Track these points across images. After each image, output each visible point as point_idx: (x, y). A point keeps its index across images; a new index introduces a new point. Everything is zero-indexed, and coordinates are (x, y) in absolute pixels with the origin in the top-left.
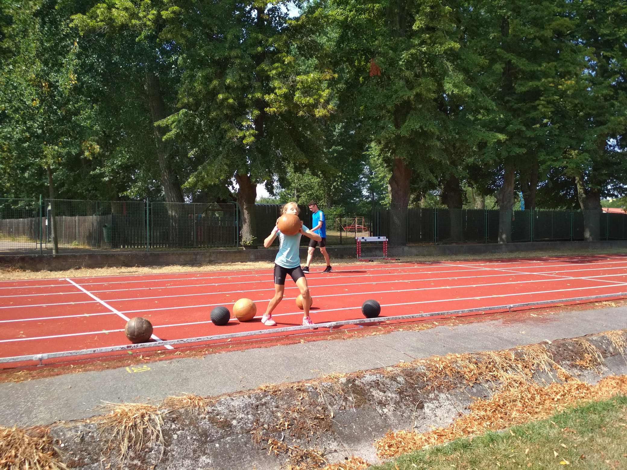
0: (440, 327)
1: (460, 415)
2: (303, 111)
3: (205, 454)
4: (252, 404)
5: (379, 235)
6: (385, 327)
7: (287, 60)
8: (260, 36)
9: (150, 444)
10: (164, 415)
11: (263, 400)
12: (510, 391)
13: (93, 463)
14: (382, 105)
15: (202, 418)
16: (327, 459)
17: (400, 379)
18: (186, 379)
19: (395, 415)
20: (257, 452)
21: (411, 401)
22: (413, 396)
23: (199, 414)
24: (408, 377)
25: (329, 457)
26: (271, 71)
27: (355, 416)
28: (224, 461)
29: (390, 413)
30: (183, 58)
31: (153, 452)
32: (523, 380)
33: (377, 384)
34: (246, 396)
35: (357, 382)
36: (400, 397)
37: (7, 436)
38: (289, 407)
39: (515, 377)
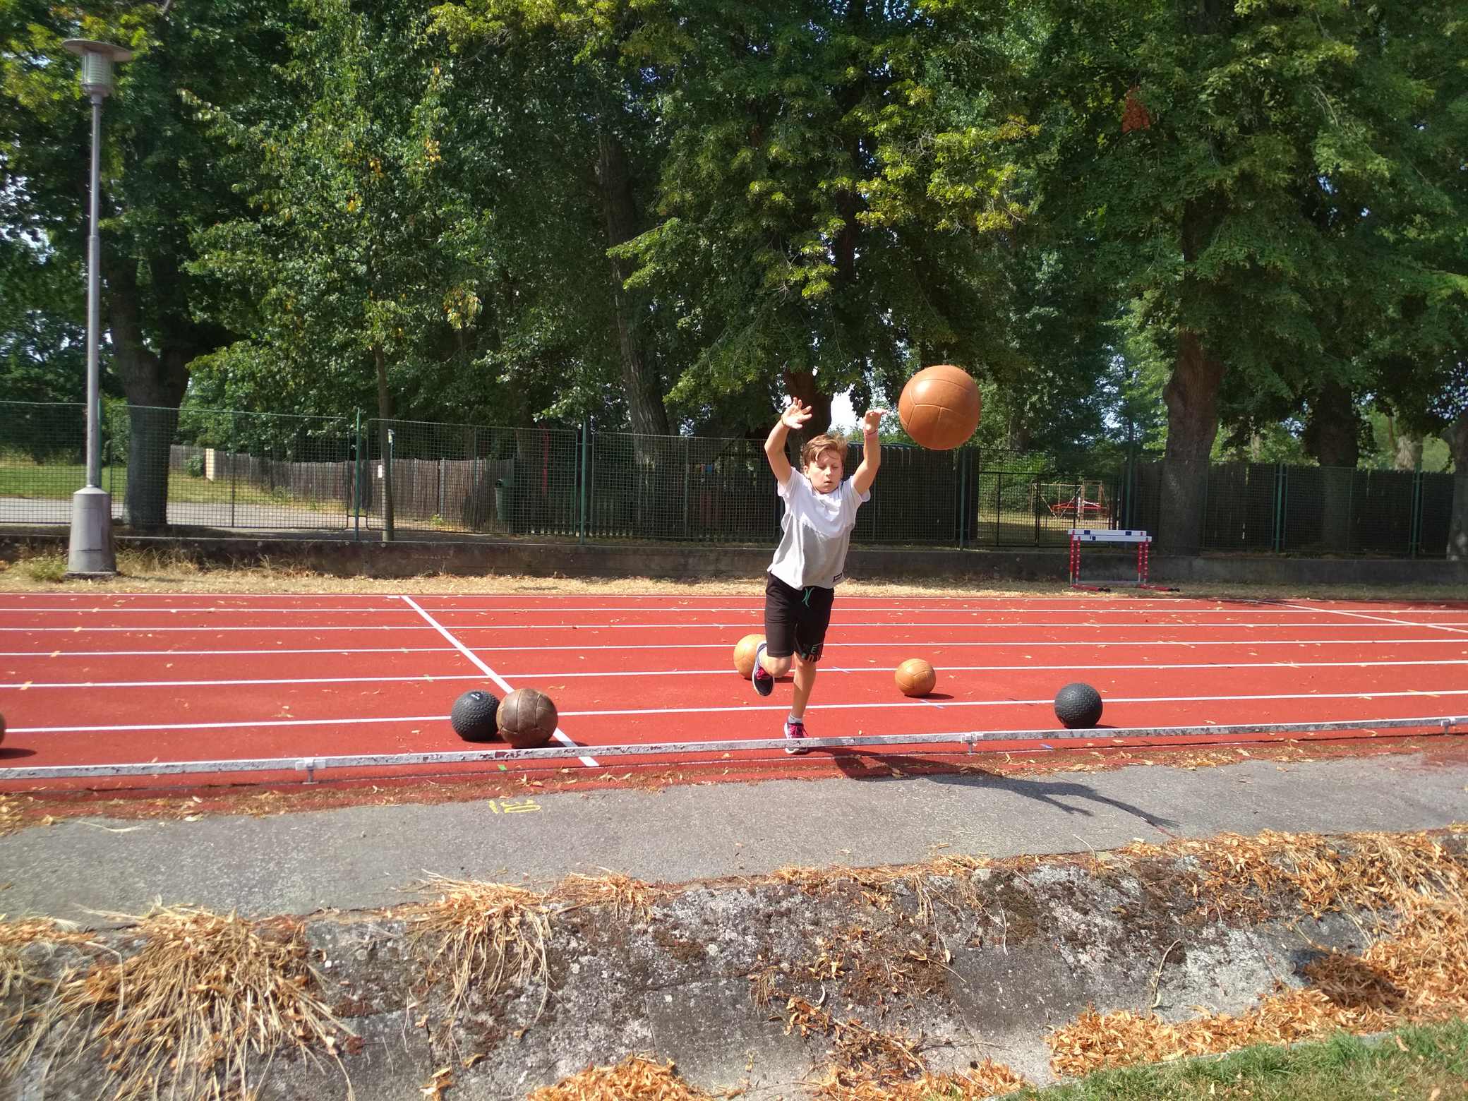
0: (1253, 762)
1: (1280, 988)
2: (951, 219)
3: (638, 1015)
4: (757, 911)
5: (1127, 525)
6: (1110, 753)
7: (915, 95)
8: (854, 41)
9: (517, 980)
10: (554, 917)
11: (785, 904)
12: (1419, 937)
13: (390, 1011)
14: (1151, 203)
15: (638, 932)
16: (926, 1062)
17: (1129, 884)
18: (615, 840)
19: (1107, 973)
20: (760, 1026)
21: (1153, 942)
22: (1159, 928)
23: (632, 922)
24: (1151, 880)
25: (933, 1056)
26: (876, 124)
27: (1006, 964)
28: (680, 1037)
29: (1096, 965)
30: (675, 99)
31: (523, 999)
32: (1459, 913)
33: (1067, 892)
34: (744, 890)
35: (1016, 882)
36: (1125, 928)
37: (216, 932)
38: (845, 925)
39: (1438, 904)
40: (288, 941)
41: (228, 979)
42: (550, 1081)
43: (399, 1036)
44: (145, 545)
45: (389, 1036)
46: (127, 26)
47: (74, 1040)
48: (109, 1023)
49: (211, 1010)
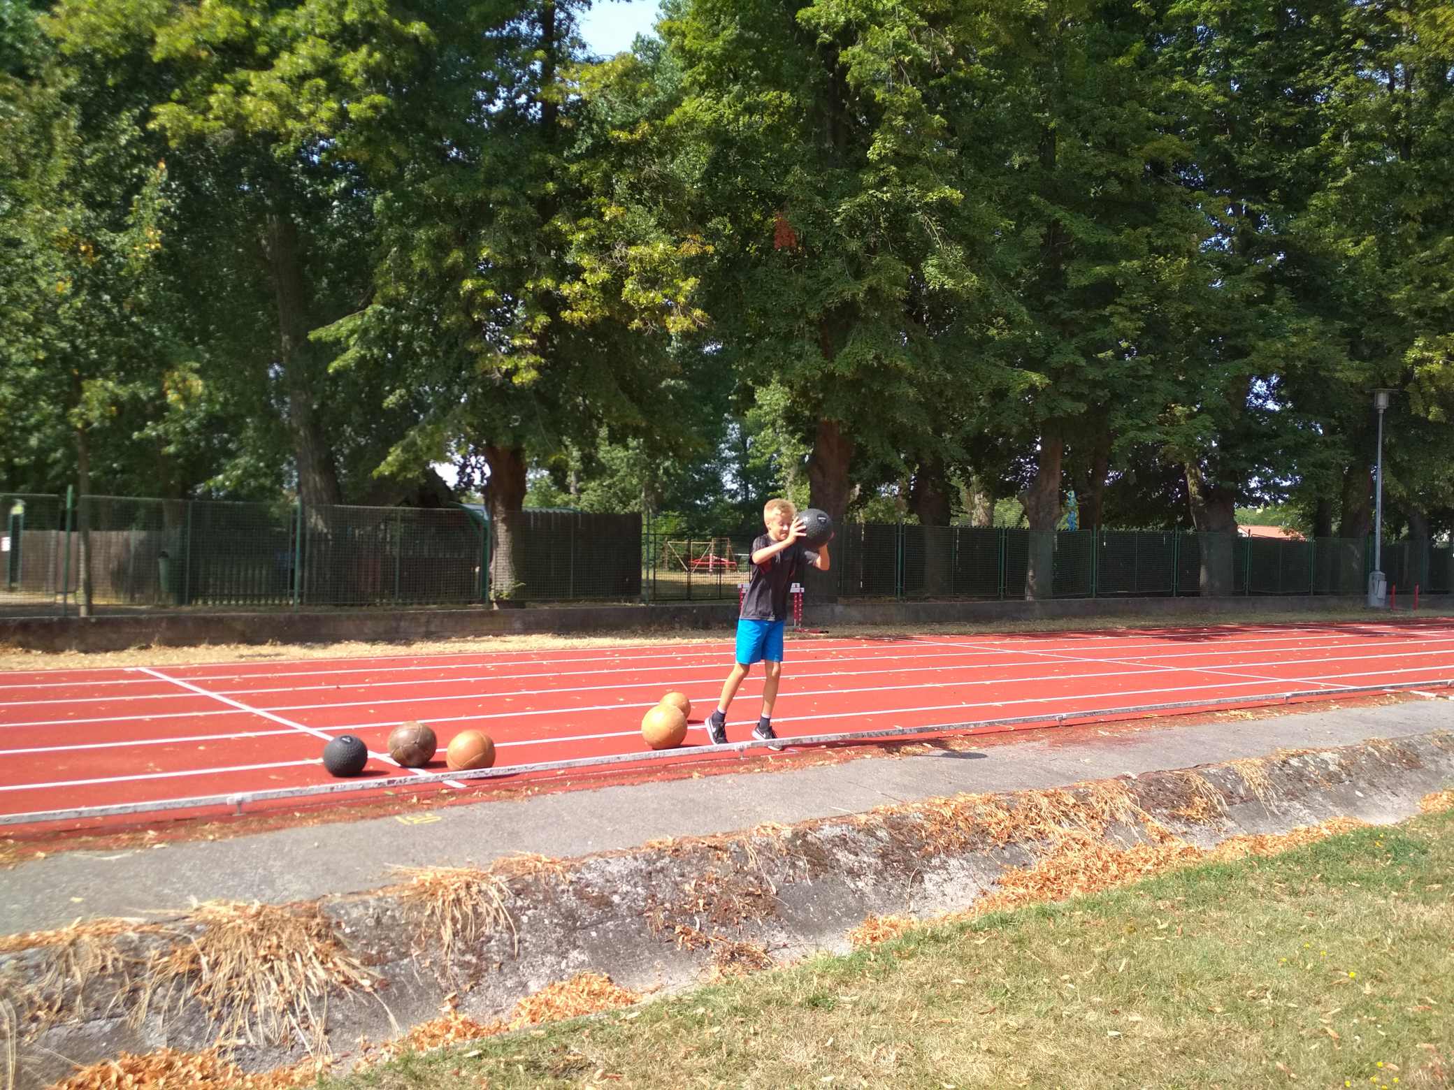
1: (985, 894)
2: (642, 319)
3: (576, 947)
4: (641, 870)
6: (839, 752)
7: (610, 212)
8: (552, 160)
9: (488, 931)
11: (659, 865)
12: (1066, 855)
13: (401, 959)
14: (799, 310)
15: (563, 892)
16: (773, 958)
17: (882, 834)
18: (515, 833)
19: (877, 893)
20: (660, 946)
21: (902, 871)
22: (904, 861)
23: (557, 885)
24: (895, 830)
25: (776, 954)
26: (573, 234)
27: (812, 892)
28: (607, 958)
29: (869, 888)
31: (493, 943)
32: (1089, 839)
33: (843, 842)
34: (629, 857)
35: (809, 837)
36: (883, 863)
37: (259, 914)
38: (702, 877)
39: (1076, 834)
40: (314, 916)
41: (279, 947)
42: (526, 995)
43: (413, 976)
45: (405, 976)
47: (175, 1000)
48: (198, 987)
49: (272, 968)
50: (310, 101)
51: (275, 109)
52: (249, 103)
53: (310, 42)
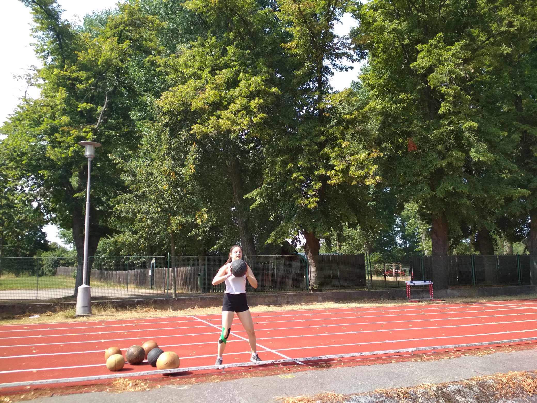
0: (498, 353)
2: (358, 182)
4: (374, 402)
5: (425, 280)
6: (454, 353)
7: (344, 144)
8: (323, 129)
11: (381, 399)
14: (419, 173)
17: (476, 389)
22: (487, 401)
24: (481, 387)
26: (331, 153)
33: (459, 392)
34: (368, 396)
35: (444, 390)
36: (478, 402)
44: (98, 304)
46: (85, 132)
50: (240, 119)
51: (229, 123)
52: (221, 121)
53: (240, 99)
